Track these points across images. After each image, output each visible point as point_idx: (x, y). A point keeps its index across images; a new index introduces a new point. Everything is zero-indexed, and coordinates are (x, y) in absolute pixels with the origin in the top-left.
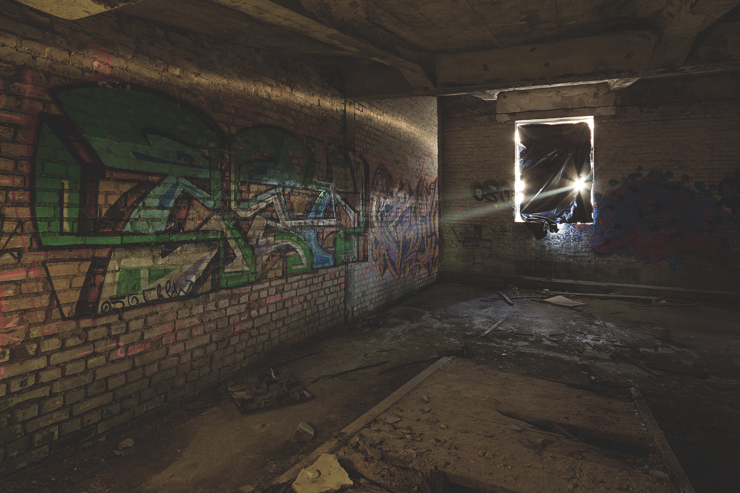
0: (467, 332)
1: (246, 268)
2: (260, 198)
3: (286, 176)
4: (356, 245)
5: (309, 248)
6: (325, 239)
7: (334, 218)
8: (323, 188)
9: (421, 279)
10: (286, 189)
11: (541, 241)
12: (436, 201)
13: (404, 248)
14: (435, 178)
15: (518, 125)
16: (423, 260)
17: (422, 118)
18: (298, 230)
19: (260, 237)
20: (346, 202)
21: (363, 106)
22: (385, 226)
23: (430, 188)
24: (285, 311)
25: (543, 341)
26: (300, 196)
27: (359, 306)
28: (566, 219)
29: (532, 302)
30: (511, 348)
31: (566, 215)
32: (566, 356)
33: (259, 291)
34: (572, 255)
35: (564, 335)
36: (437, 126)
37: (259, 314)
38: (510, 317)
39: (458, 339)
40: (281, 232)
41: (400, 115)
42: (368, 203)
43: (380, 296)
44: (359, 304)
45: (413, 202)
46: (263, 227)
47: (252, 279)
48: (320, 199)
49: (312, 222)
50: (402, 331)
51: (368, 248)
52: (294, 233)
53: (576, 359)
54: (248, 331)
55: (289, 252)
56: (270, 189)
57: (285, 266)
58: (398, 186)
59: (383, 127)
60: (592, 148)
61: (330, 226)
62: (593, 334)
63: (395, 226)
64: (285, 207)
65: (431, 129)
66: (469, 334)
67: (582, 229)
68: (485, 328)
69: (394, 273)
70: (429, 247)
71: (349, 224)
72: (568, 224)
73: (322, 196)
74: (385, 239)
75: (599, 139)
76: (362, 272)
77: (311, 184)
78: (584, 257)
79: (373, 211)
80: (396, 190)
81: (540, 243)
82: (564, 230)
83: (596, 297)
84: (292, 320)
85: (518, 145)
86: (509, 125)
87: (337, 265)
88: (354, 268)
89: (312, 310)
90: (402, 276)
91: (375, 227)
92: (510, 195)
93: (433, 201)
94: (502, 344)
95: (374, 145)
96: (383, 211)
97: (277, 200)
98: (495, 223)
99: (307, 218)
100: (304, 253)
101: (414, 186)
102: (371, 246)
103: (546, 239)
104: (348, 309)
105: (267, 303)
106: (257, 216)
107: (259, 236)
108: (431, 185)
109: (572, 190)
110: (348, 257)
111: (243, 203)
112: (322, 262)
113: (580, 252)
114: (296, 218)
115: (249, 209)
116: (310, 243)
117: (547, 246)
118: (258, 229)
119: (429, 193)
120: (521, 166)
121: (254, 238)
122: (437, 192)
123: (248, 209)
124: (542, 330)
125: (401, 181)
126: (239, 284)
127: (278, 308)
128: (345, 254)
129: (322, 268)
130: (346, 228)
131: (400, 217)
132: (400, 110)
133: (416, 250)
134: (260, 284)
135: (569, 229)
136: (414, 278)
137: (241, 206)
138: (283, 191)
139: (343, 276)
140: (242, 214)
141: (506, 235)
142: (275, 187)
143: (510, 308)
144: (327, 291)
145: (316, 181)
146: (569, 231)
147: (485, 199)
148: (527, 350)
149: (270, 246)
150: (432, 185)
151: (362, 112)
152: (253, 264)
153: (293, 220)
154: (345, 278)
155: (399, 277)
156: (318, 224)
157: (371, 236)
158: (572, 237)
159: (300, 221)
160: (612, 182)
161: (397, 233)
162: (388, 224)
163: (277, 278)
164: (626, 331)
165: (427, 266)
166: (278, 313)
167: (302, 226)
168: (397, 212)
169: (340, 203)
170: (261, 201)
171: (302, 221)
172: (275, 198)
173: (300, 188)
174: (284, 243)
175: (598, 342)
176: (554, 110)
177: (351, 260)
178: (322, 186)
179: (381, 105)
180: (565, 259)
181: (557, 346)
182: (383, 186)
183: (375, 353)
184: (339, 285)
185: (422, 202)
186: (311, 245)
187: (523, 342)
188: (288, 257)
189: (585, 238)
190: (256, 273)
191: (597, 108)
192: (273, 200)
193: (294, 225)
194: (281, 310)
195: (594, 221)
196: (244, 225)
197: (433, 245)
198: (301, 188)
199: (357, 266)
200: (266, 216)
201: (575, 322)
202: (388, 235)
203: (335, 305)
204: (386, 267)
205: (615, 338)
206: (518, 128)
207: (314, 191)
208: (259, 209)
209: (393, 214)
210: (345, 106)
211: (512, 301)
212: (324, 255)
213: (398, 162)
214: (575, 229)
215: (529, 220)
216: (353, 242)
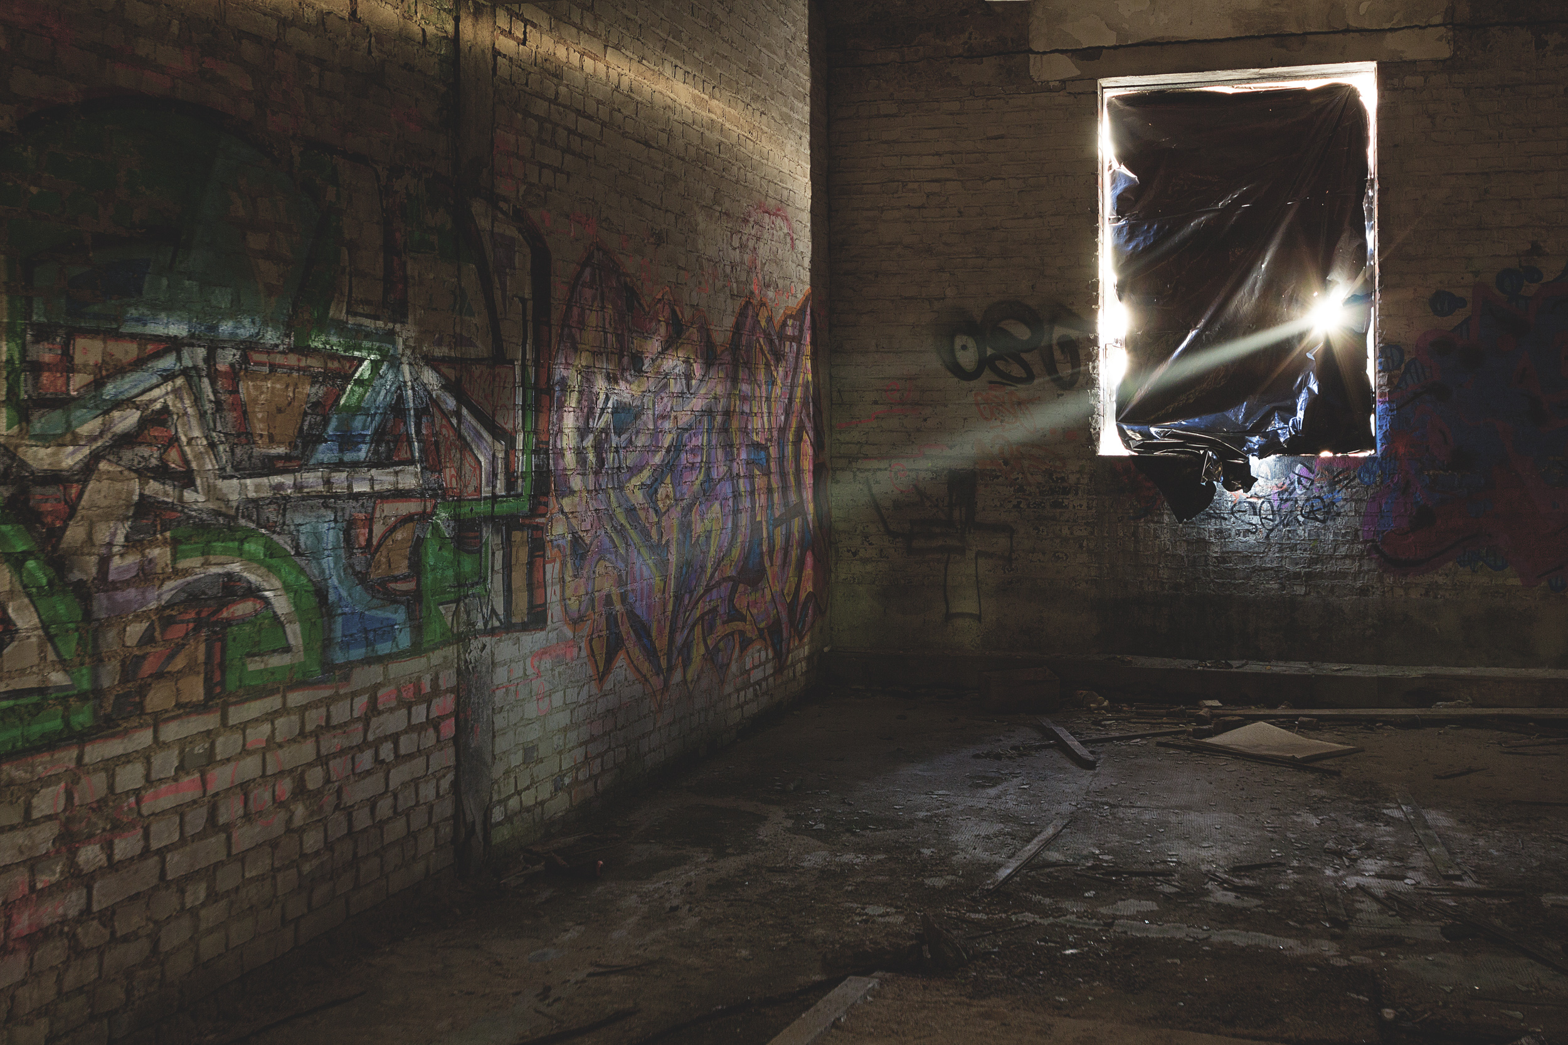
0: (930, 876)
1: (57, 678)
2: (113, 392)
3: (222, 299)
4: (498, 565)
5: (314, 584)
6: (379, 545)
7: (411, 462)
8: (369, 344)
9: (746, 686)
10: (219, 351)
11: (1192, 523)
12: (806, 386)
13: (684, 570)
14: (800, 296)
15: (1108, 94)
16: (755, 611)
17: (753, 70)
18: (271, 513)
19: (115, 549)
20: (461, 398)
21: (526, 22)
22: (613, 488)
23: (782, 337)
24: (216, 841)
25: (1208, 893)
26: (278, 380)
27: (513, 803)
28: (1282, 440)
29: (1162, 749)
30: (1096, 924)
31: (1282, 425)
32: (1291, 942)
33: (109, 766)
34: (1303, 571)
35: (1280, 864)
36: (808, 99)
37: (110, 857)
38: (1086, 812)
39: (896, 907)
40: (202, 527)
41: (668, 56)
42: (545, 399)
43: (595, 758)
44: (513, 795)
45: (720, 390)
46: (128, 507)
47: (83, 718)
48: (356, 388)
49: (328, 482)
50: (682, 891)
51: (548, 576)
52: (253, 526)
53: (1328, 948)
54: (66, 929)
55: (234, 602)
56: (158, 355)
57: (217, 659)
58: (663, 330)
59: (603, 104)
60: (1372, 180)
61: (399, 494)
62: (1379, 853)
63: (650, 486)
64: (218, 424)
65: (784, 109)
66: (939, 882)
67: (1338, 475)
68: (997, 858)
69: (645, 667)
70: (778, 561)
71: (474, 483)
72: (1287, 459)
73: (366, 376)
74: (611, 537)
75: (1396, 146)
76: (525, 670)
77: (321, 332)
78: (1343, 575)
79: (566, 431)
80: (654, 345)
81: (1189, 530)
82: (1276, 481)
83: (1387, 721)
84: (247, 875)
85: (1110, 167)
86: (1075, 95)
87: (425, 646)
88: (493, 654)
89: (326, 830)
90: (677, 677)
91: (572, 492)
92: (1082, 357)
93: (793, 386)
94: (1063, 912)
95: (568, 174)
96: (603, 430)
97: (185, 396)
98: (1026, 463)
99: (304, 467)
100: (295, 605)
101: (722, 328)
102: (557, 565)
103: (1210, 516)
104: (469, 818)
105: (145, 811)
106: (103, 466)
107: (110, 545)
108: (784, 324)
109: (1301, 336)
110: (468, 613)
111: (43, 415)
112: (367, 638)
113: (1331, 557)
114: (263, 468)
115: (68, 437)
116: (320, 564)
117: (1213, 540)
118: (107, 516)
119: (779, 357)
120: (1117, 249)
121: (89, 554)
122: (808, 349)
123: (66, 437)
124: (1203, 853)
125: (674, 312)
126: (28, 740)
127: (189, 831)
128: (457, 601)
129: (368, 661)
130: (460, 500)
131: (668, 451)
132: (670, 39)
133: (729, 574)
134: (113, 736)
135: (1291, 475)
136: (722, 682)
137: (37, 427)
138: (210, 359)
139: (447, 691)
140: (39, 457)
141: (1066, 507)
142: (174, 345)
143: (1085, 780)
144: (386, 751)
145: (343, 316)
146: (1292, 483)
147: (988, 375)
148: (1153, 931)
149: (157, 583)
150: (790, 322)
151: (524, 44)
152: (87, 660)
153: (250, 476)
154: (458, 698)
155: (666, 682)
156: (350, 487)
157: (559, 529)
158: (1300, 503)
159: (277, 479)
160: (1442, 302)
161: (656, 511)
162: (622, 477)
163: (186, 709)
164: (1494, 837)
165: (773, 634)
166: (188, 849)
167: (287, 498)
168: (657, 433)
169: (435, 402)
170: (119, 404)
171: (287, 480)
172: (176, 391)
173: (277, 346)
174: (214, 570)
175: (1398, 885)
176: (1237, 39)
177: (480, 625)
178: (368, 336)
179: (597, 19)
180: (1276, 586)
181: (1257, 906)
182: (606, 333)
183: (583, 981)
184: (434, 724)
185: (753, 390)
186: (323, 572)
187: (1136, 902)
188: (228, 623)
189: (1347, 507)
190: (97, 692)
191: (1389, 35)
192: (170, 400)
193: (252, 494)
194: (201, 836)
195: (1379, 445)
196: (47, 500)
197: (794, 553)
198: (281, 348)
199: (505, 648)
200: (139, 463)
201: (1316, 816)
202: (623, 521)
203: (417, 802)
204: (614, 646)
205: (1458, 864)
206: (1110, 104)
207: (333, 356)
208: (110, 435)
209: (641, 441)
210: (457, 20)
211: (1092, 752)
212: (375, 608)
213: (660, 239)
214: (1312, 476)
215: (1147, 446)
216: (486, 552)
